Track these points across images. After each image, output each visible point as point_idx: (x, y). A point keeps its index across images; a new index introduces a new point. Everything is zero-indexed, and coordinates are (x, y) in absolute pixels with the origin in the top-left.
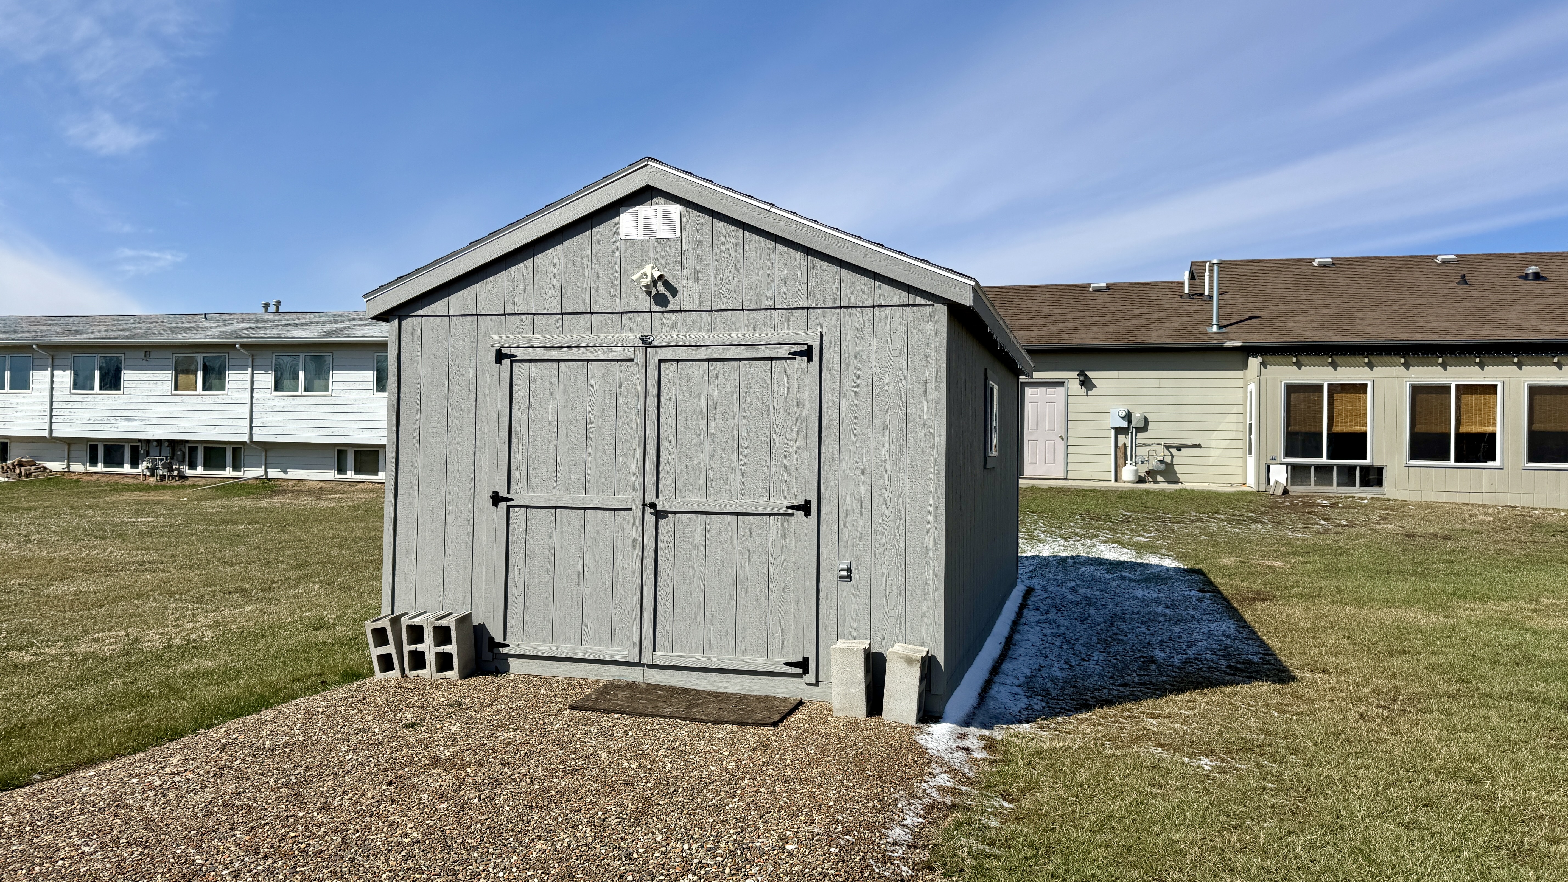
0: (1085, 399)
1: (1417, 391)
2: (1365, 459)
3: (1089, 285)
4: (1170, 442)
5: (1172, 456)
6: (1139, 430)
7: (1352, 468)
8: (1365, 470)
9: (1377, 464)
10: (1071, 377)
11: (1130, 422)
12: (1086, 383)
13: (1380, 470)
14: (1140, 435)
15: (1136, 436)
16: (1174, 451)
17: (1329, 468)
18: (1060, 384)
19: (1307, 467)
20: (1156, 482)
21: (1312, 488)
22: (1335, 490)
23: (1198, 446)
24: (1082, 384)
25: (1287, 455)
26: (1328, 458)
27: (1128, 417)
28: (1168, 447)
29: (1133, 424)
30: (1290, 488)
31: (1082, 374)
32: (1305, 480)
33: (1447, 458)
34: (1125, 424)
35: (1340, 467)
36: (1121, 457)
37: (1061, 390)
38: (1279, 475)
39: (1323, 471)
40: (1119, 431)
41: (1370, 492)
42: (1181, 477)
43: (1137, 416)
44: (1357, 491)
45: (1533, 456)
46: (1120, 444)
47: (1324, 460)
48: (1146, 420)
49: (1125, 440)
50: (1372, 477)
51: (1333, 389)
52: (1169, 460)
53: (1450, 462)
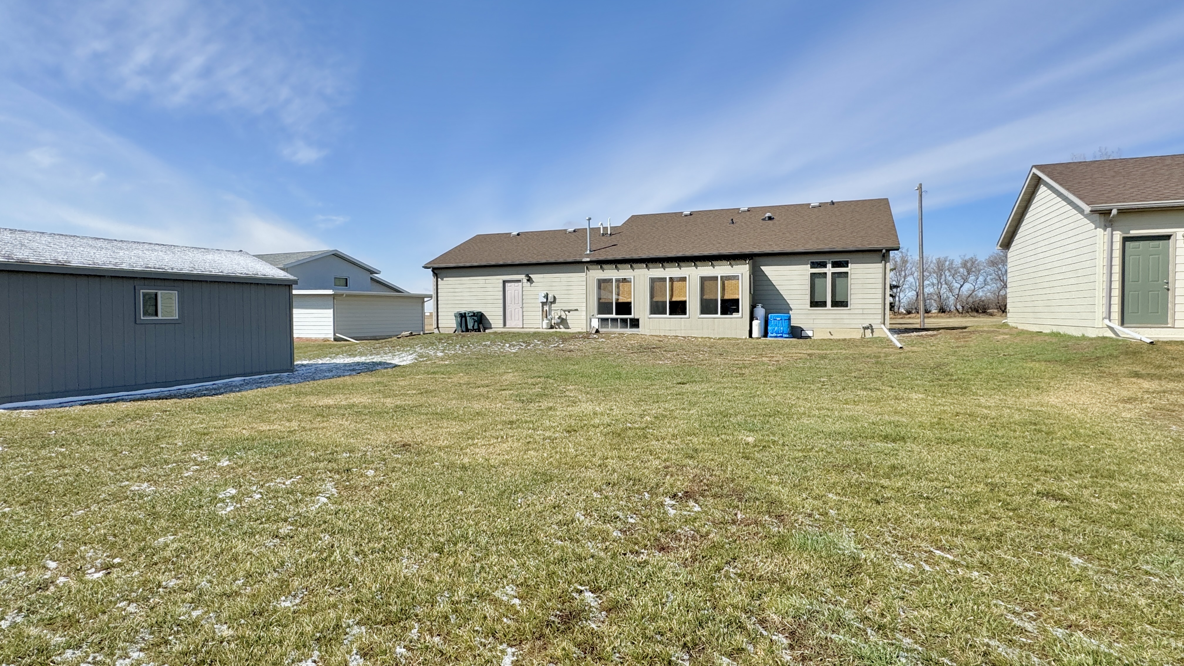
0: (529, 289)
1: (653, 281)
2: (630, 314)
3: (566, 230)
4: (564, 308)
5: (566, 315)
6: (552, 303)
7: (627, 319)
8: (632, 320)
9: (636, 317)
10: (522, 277)
11: (547, 299)
12: (529, 280)
13: (638, 320)
14: (553, 305)
15: (551, 306)
16: (567, 313)
17: (616, 320)
18: (519, 281)
19: (607, 319)
20: (560, 328)
21: (610, 329)
22: (619, 330)
23: (577, 310)
24: (528, 280)
25: (600, 312)
26: (617, 314)
27: (546, 296)
28: (564, 311)
29: (549, 300)
30: (600, 330)
31: (527, 276)
32: (607, 326)
33: (666, 314)
34: (545, 300)
35: (622, 320)
36: (546, 315)
37: (520, 284)
38: (595, 323)
39: (614, 320)
40: (543, 304)
41: (634, 330)
42: (570, 326)
43: (550, 296)
44: (629, 331)
45: (703, 312)
46: (545, 310)
47: (614, 316)
48: (554, 297)
49: (546, 308)
50: (635, 323)
51: (618, 281)
52: (564, 317)
53: (668, 315)
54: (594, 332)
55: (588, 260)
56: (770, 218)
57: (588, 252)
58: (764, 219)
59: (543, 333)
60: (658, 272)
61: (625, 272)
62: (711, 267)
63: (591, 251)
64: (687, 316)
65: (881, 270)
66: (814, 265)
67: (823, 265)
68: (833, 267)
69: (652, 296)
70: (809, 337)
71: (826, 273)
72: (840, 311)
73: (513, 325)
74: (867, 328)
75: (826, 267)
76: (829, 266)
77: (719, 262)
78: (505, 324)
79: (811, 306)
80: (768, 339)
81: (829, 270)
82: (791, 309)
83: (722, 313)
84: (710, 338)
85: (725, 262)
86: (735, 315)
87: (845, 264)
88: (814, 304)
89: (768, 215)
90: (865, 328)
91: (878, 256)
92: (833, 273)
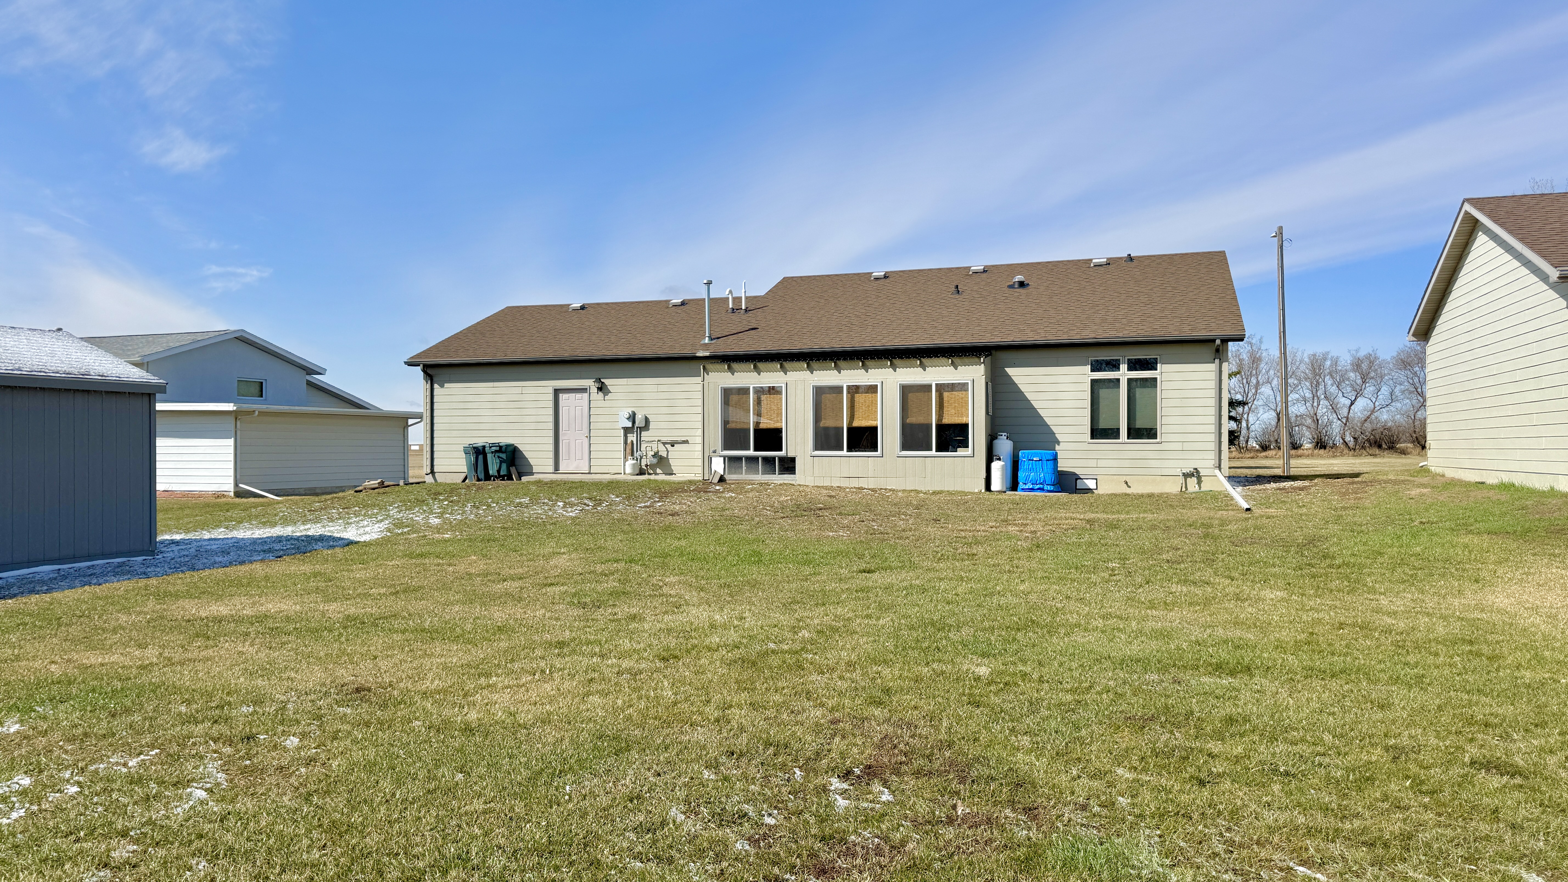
0: (602, 403)
1: (819, 391)
2: (781, 450)
3: (667, 302)
4: (664, 439)
5: (668, 451)
6: (641, 429)
7: (774, 458)
8: (782, 459)
9: (790, 455)
10: (589, 383)
11: (634, 422)
12: (602, 388)
13: (793, 460)
14: (643, 433)
15: (640, 434)
16: (668, 446)
17: (756, 459)
18: (583, 390)
19: (738, 459)
20: (656, 474)
21: (743, 475)
22: (760, 477)
23: (686, 442)
24: (600, 389)
25: (727, 446)
26: (756, 449)
27: (632, 417)
28: (664, 444)
29: (637, 425)
30: (727, 477)
31: (598, 380)
32: (738, 470)
33: (842, 449)
34: (629, 424)
35: (765, 459)
36: (631, 450)
37: (586, 395)
38: (718, 465)
39: (752, 460)
40: (627, 430)
41: (787, 478)
42: (675, 469)
43: (639, 418)
44: (778, 479)
45: (907, 445)
46: (629, 441)
47: (751, 452)
48: (647, 420)
49: (632, 438)
50: (788, 465)
51: (759, 391)
52: (664, 454)
53: (845, 452)
54: (716, 480)
55: (707, 354)
56: (1022, 284)
57: (707, 340)
58: (1011, 287)
59: (625, 482)
60: (827, 377)
61: (771, 377)
62: (920, 369)
63: (711, 339)
64: (879, 453)
65: (1213, 376)
66: (1097, 367)
67: (1114, 365)
68: (1130, 369)
69: (817, 418)
70: (1088, 490)
71: (1118, 380)
72: (1142, 446)
73: (571, 469)
74: (1191, 475)
75: (1118, 369)
76: (1124, 367)
77: (935, 360)
78: (557, 467)
79: (1092, 437)
80: (1019, 493)
81: (1124, 374)
82: (1058, 443)
83: (939, 449)
84: (917, 492)
85: (943, 360)
86: (961, 452)
87: (1150, 365)
88: (1097, 433)
89: (1019, 278)
90: (1186, 476)
91: (1208, 351)
92: (1130, 381)
